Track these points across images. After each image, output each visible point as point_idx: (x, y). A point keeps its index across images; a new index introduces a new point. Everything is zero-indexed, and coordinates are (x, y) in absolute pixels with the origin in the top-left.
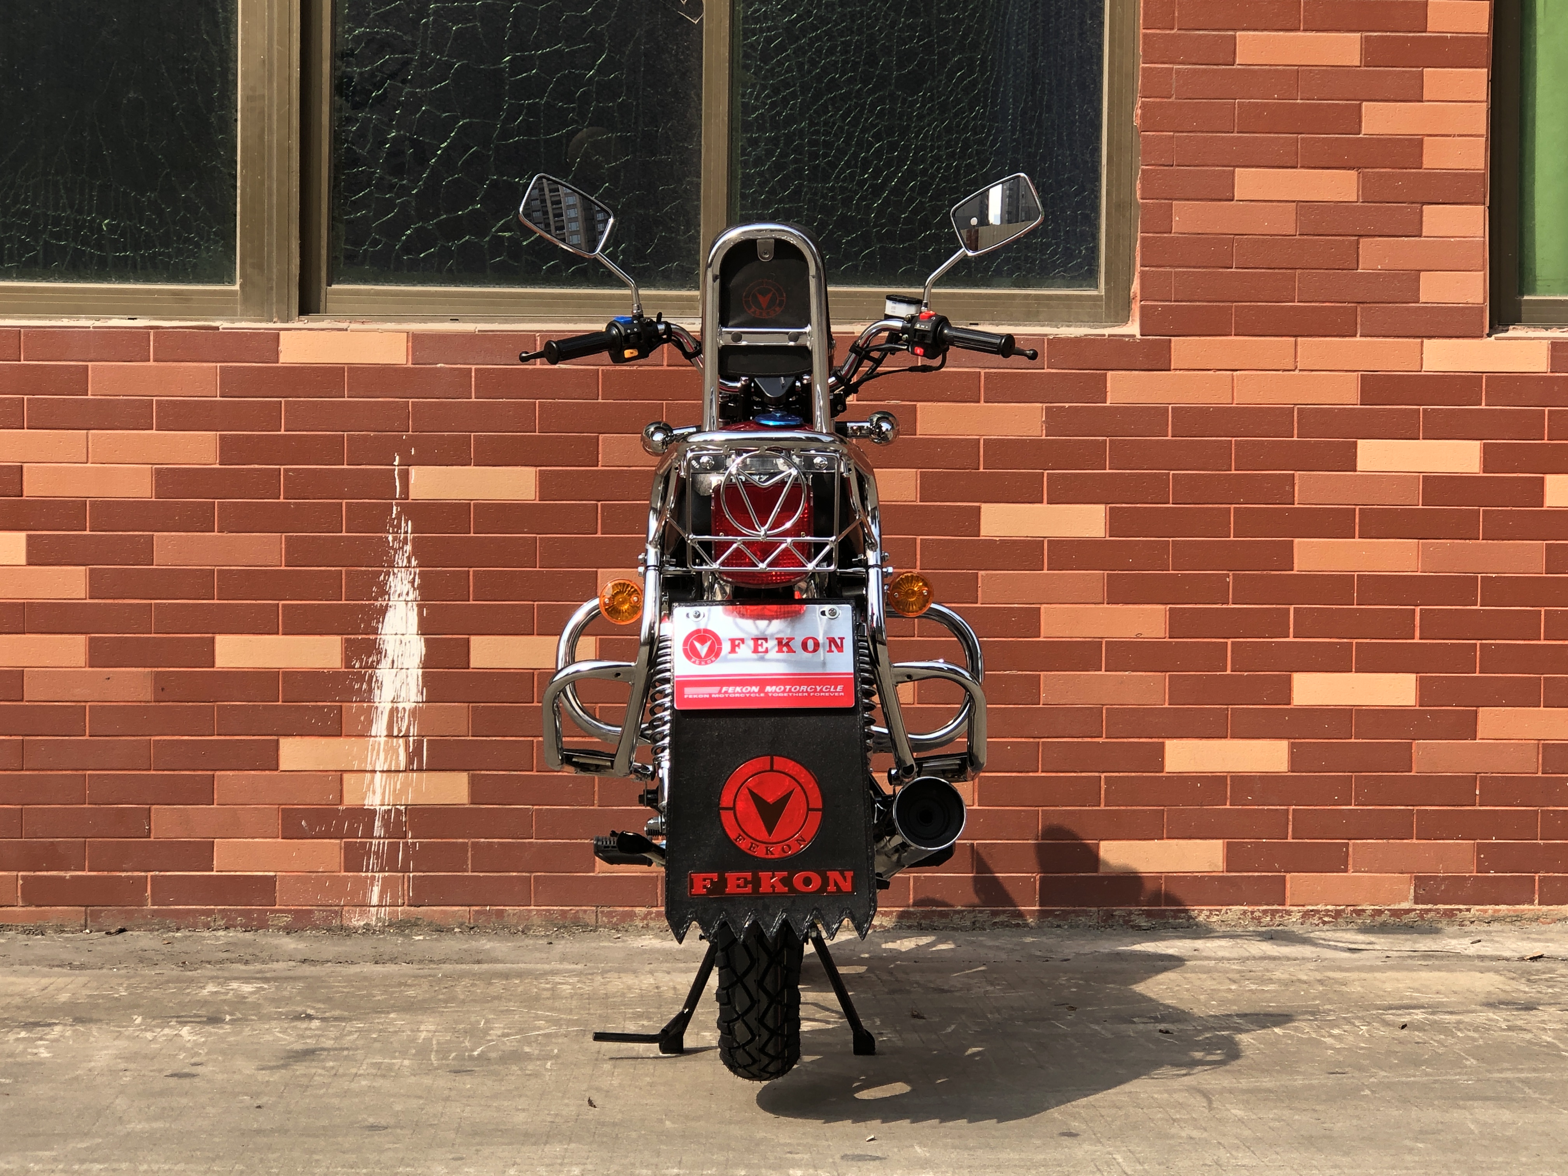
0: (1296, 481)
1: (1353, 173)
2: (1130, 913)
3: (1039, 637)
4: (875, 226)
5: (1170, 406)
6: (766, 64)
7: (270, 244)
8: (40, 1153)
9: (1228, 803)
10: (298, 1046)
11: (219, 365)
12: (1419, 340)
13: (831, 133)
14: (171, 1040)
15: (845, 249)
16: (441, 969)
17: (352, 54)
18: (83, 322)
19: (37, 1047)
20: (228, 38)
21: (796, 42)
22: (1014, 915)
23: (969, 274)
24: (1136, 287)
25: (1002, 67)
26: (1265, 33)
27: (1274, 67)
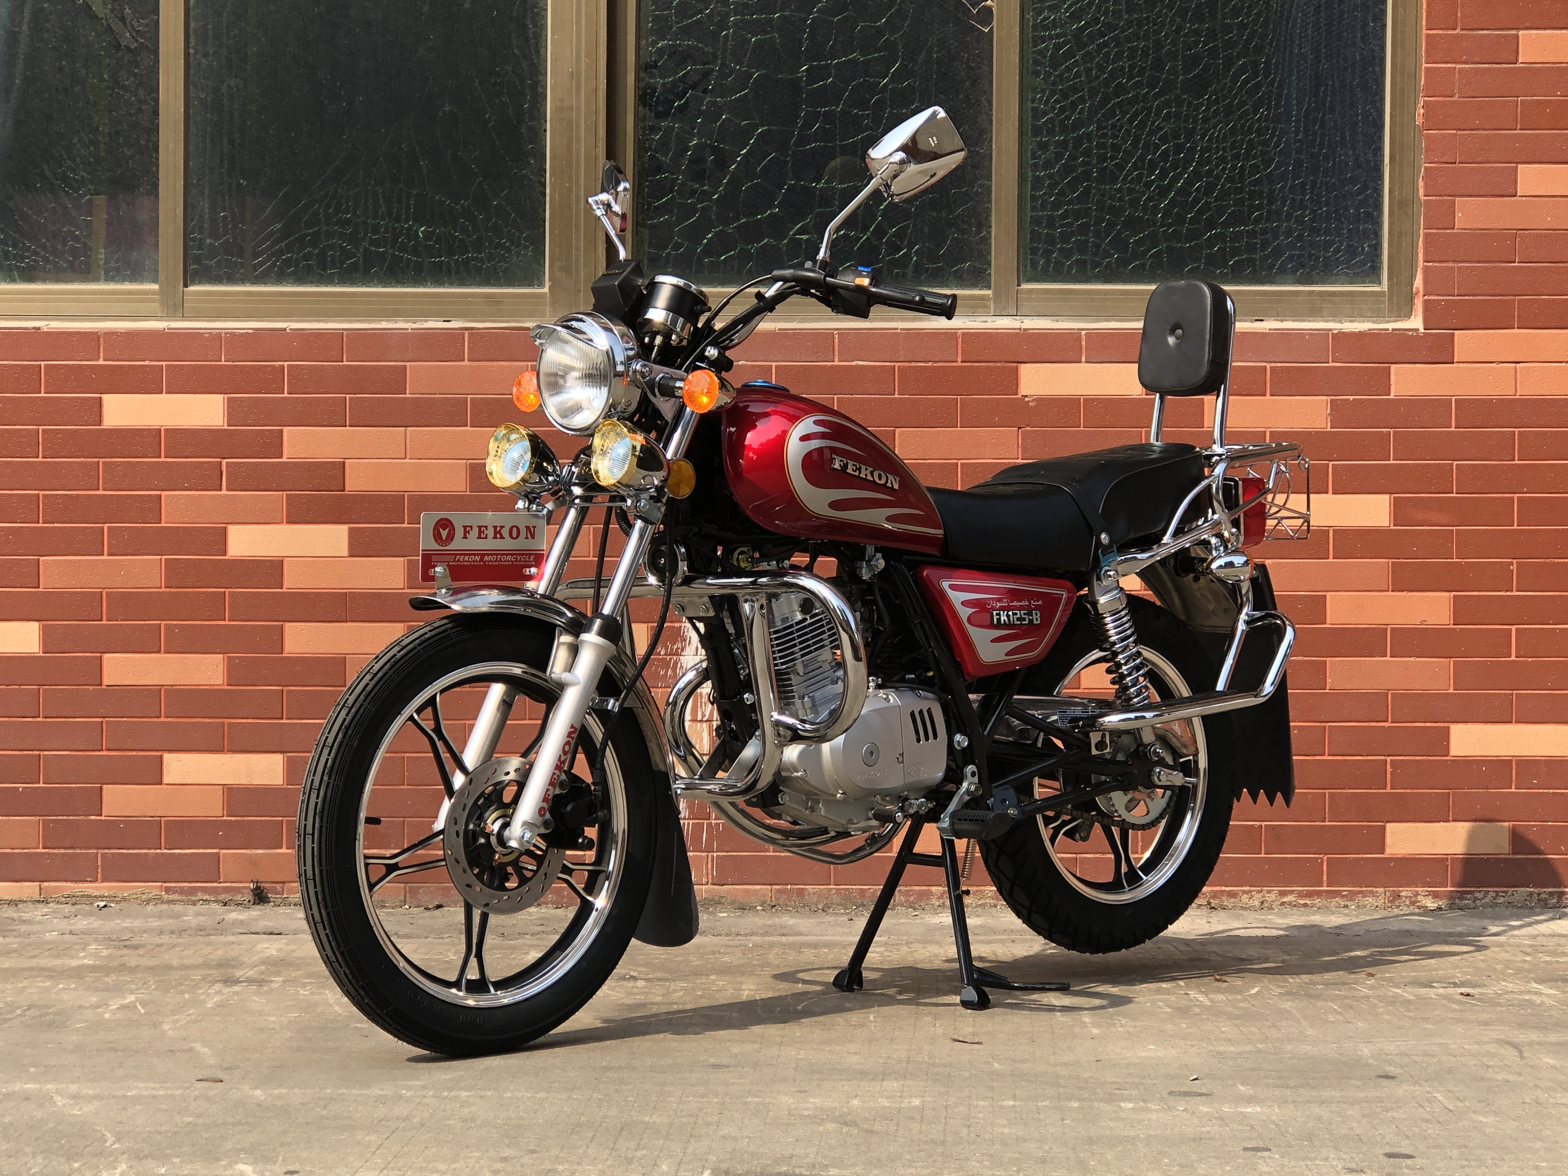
2: (1417, 894)
3: (1325, 623)
4: (1162, 226)
5: (1454, 398)
6: (1055, 70)
7: (578, 249)
9: (1513, 787)
11: (529, 364)
13: (1118, 136)
15: (1133, 249)
16: (750, 940)
17: (655, 66)
18: (401, 324)
20: (538, 52)
21: (1084, 48)
22: (1301, 895)
23: (1254, 271)
24: (1418, 282)
25: (1286, 69)
26: (1548, 31)
27: (1557, 65)
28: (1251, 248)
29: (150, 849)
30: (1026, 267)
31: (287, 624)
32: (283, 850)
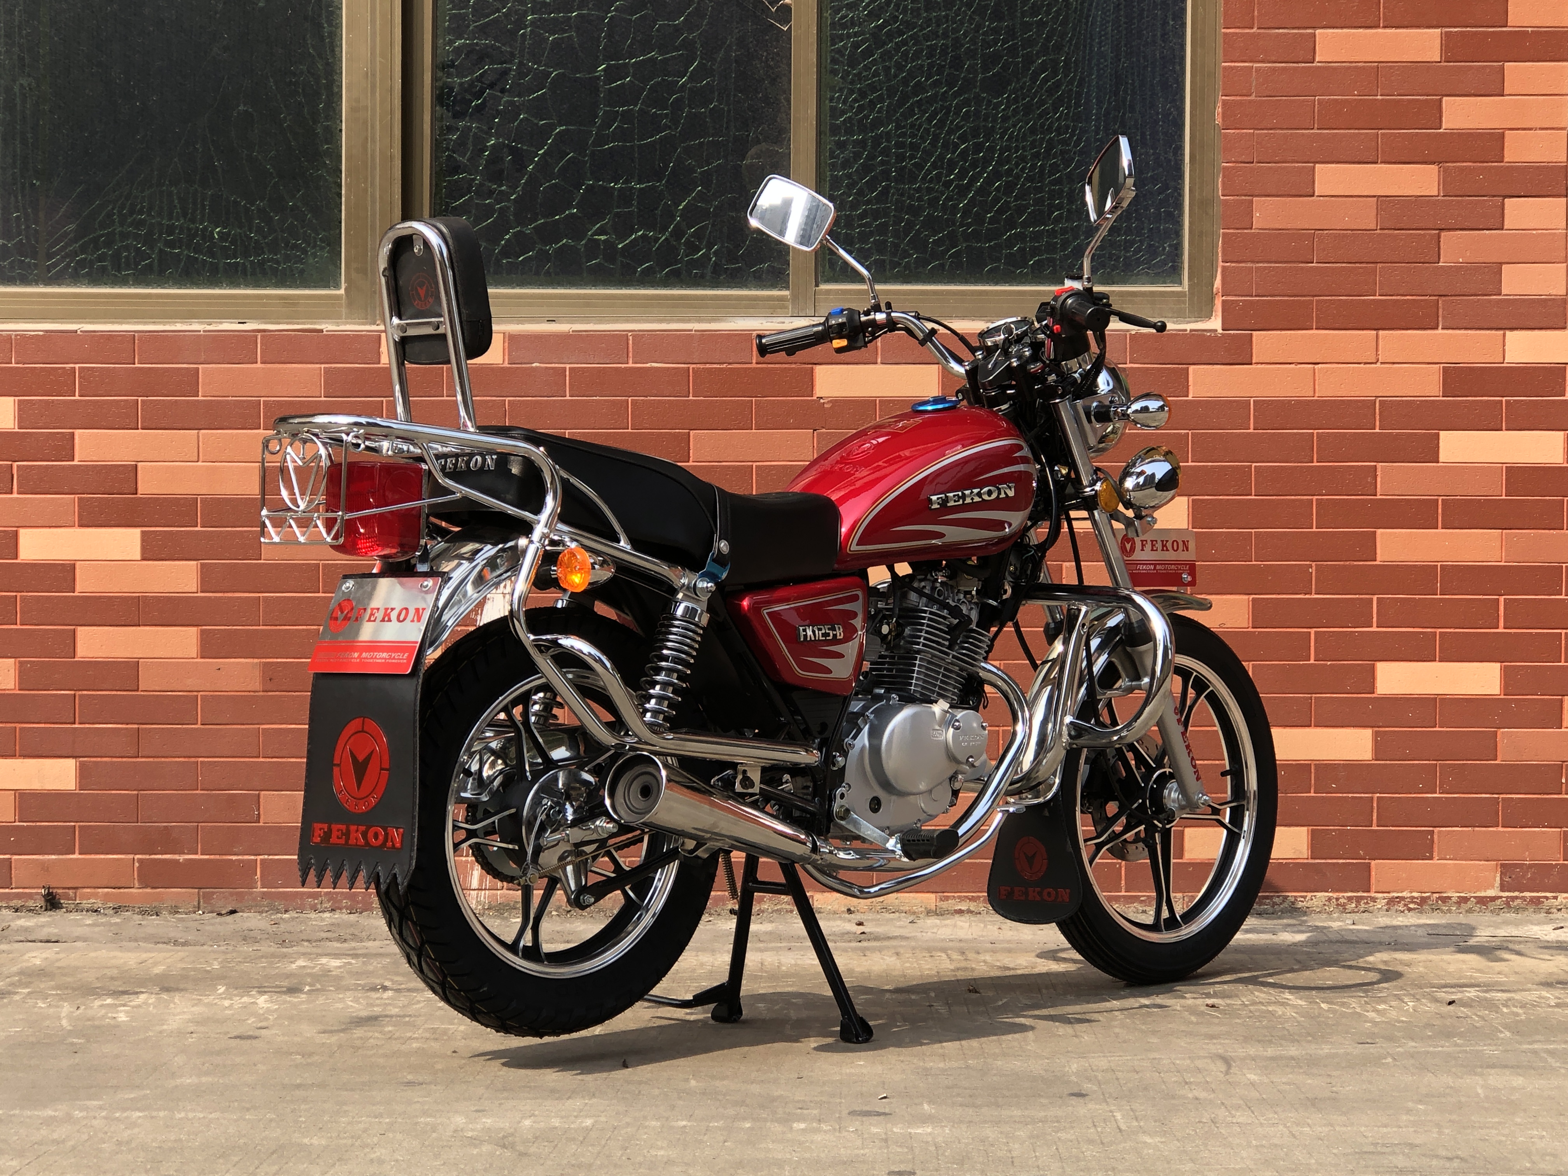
0: (1379, 473)
1: (1434, 168)
4: (961, 226)
5: (1252, 399)
6: (853, 68)
7: (373, 251)
9: (1312, 791)
11: (323, 366)
12: (1502, 332)
13: (917, 135)
14: (246, 1007)
15: (932, 249)
17: (452, 66)
18: (197, 326)
20: (333, 51)
21: (882, 47)
23: (1054, 271)
24: (1218, 283)
25: (1086, 68)
26: (1345, 30)
27: (1354, 64)
28: (1051, 248)
30: (824, 267)
31: (79, 628)
32: (76, 856)
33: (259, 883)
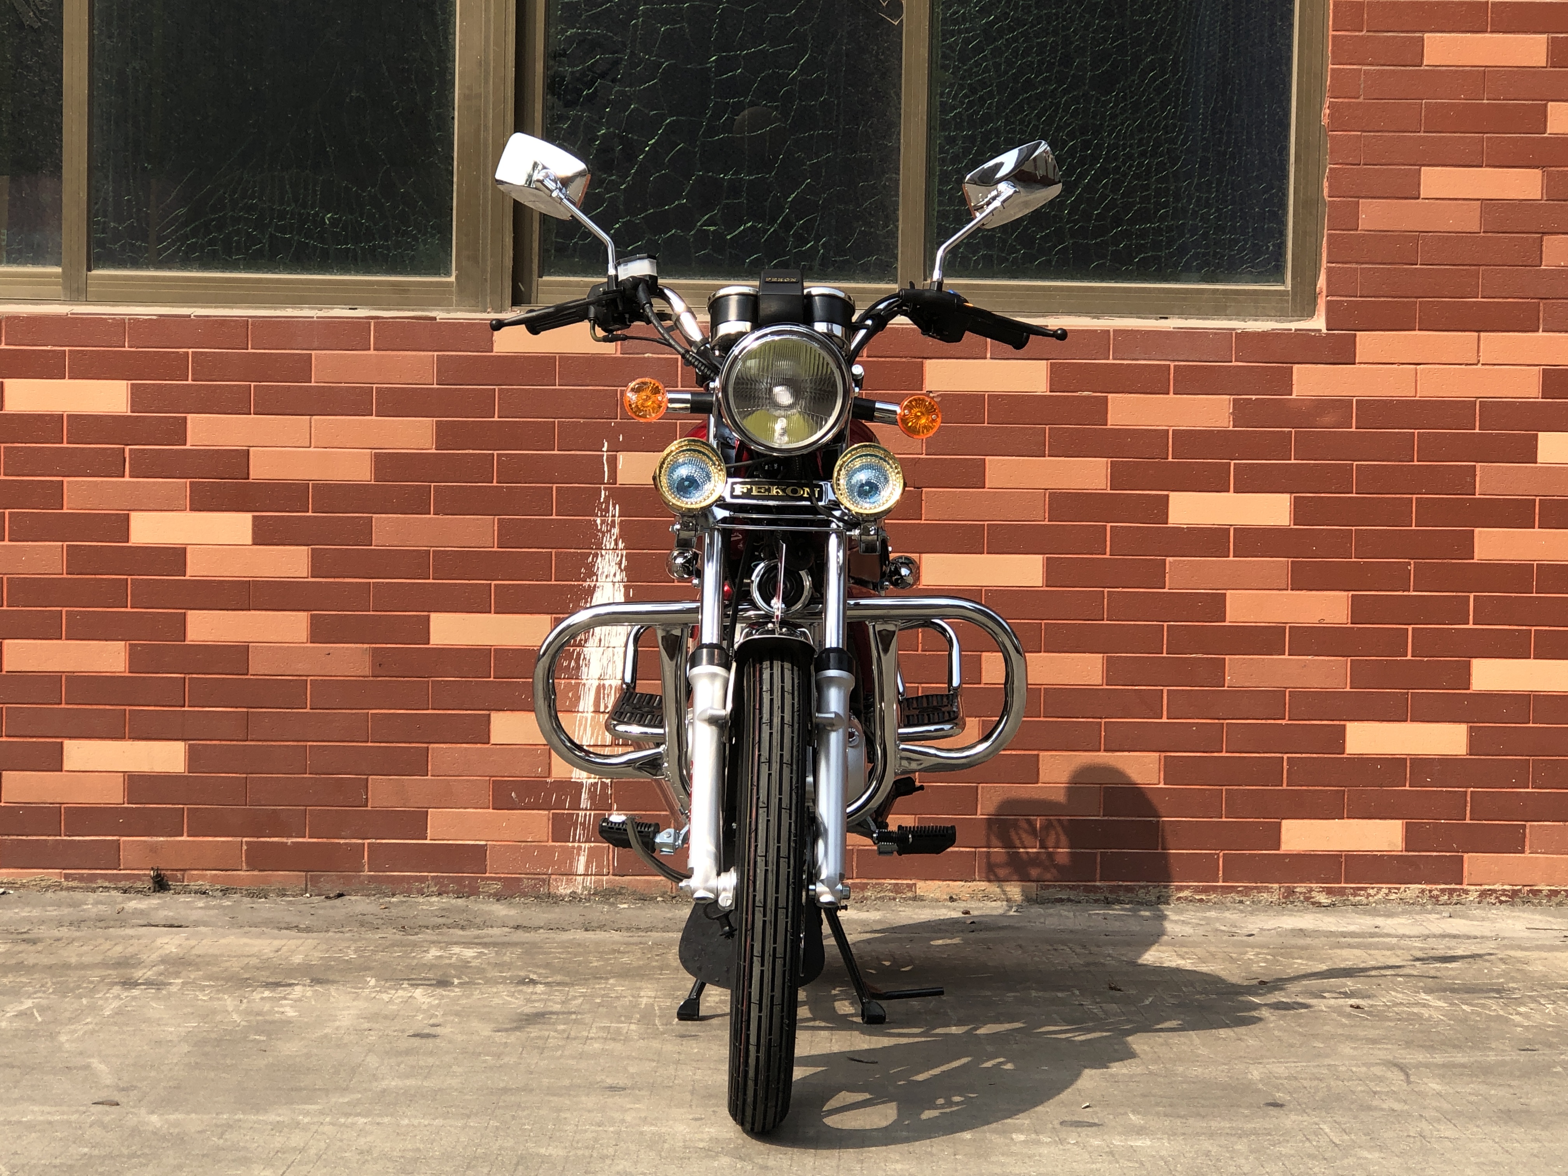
0: (1478, 473)
1: (1538, 172)
2: (1311, 890)
3: (1225, 621)
4: (1068, 222)
5: (1355, 399)
6: (964, 64)
8: (307, 1107)
9: (1407, 785)
10: (528, 1009)
11: (436, 353)
13: (1026, 131)
14: (407, 1001)
15: (1039, 245)
16: (650, 936)
17: (564, 55)
18: (307, 312)
19: (282, 1006)
20: (446, 38)
21: (993, 43)
22: (1197, 890)
23: (1159, 270)
24: (1322, 282)
25: (1194, 67)
26: (1452, 35)
27: (1461, 69)
28: (1157, 246)
29: (49, 836)
31: (189, 612)
32: (184, 838)
33: (366, 866)
